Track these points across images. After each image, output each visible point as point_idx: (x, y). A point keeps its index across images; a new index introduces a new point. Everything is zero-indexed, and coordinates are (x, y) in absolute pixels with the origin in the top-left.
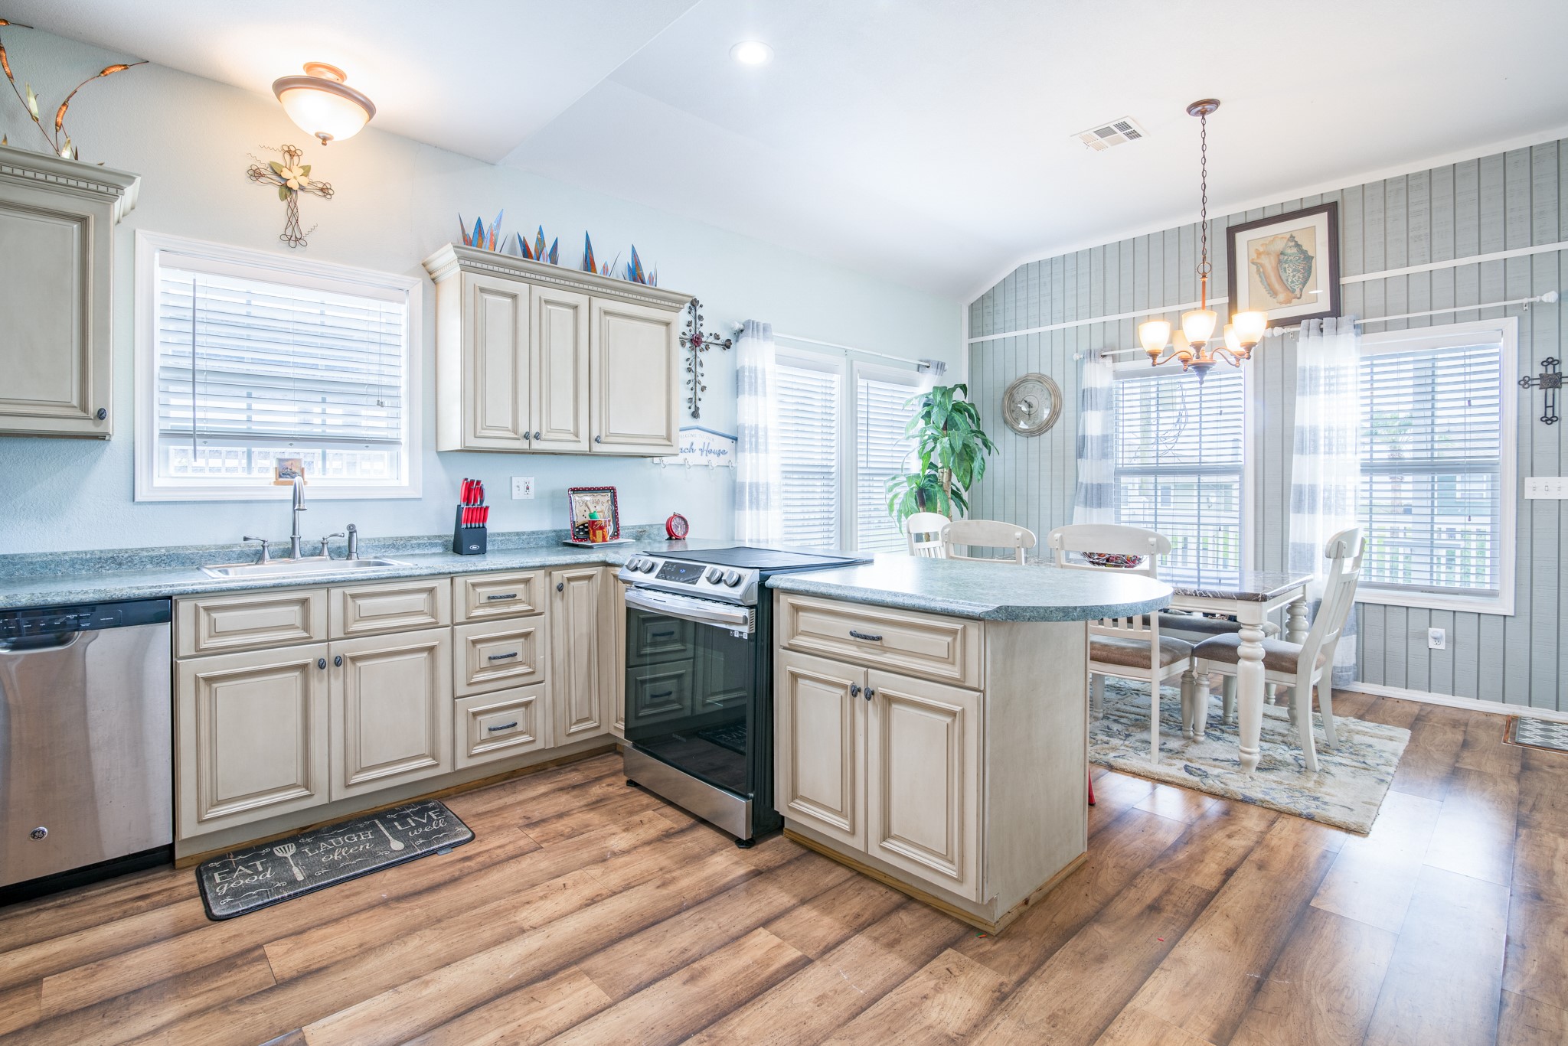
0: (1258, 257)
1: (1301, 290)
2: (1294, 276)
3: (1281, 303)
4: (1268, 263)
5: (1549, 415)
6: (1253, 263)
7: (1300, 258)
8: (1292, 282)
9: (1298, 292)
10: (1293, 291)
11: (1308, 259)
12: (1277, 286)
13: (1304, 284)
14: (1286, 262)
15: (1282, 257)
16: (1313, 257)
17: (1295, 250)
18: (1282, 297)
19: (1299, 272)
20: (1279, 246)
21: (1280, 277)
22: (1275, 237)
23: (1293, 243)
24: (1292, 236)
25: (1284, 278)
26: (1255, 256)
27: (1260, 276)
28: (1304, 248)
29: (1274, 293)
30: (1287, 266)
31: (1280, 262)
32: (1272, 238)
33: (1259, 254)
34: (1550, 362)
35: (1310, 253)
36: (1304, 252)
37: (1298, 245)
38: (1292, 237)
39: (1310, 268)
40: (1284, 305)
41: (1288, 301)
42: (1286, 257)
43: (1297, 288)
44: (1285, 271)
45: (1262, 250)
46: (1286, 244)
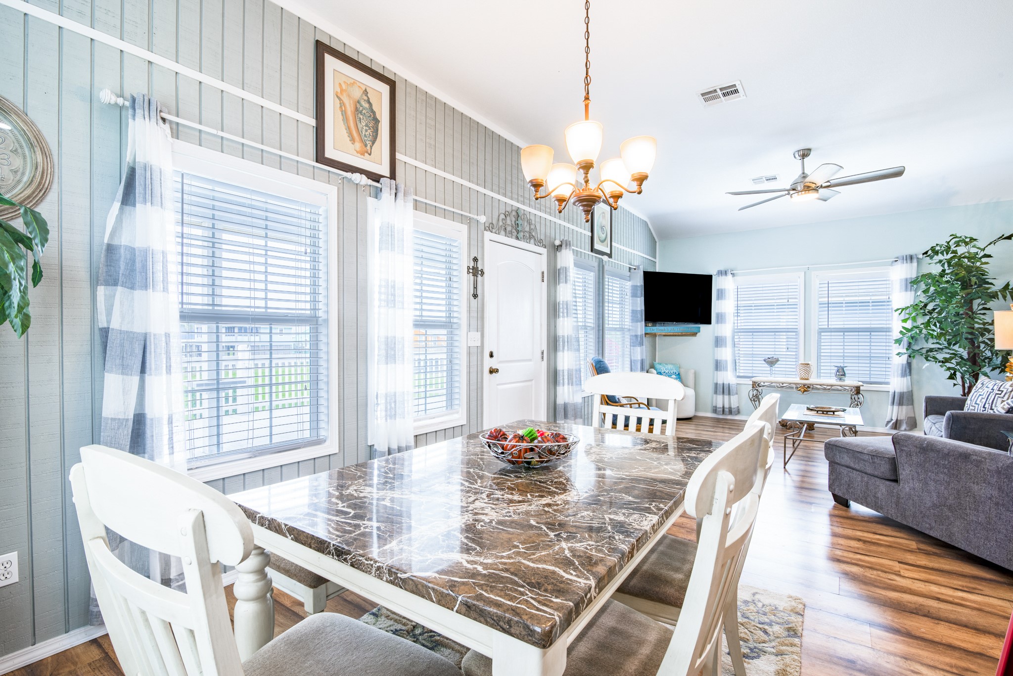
0: (341, 93)
1: (371, 147)
2: (366, 131)
3: (357, 152)
4: (350, 109)
6: (338, 97)
7: (370, 116)
8: (365, 136)
9: (369, 147)
10: (366, 146)
11: (377, 121)
12: (355, 133)
13: (373, 143)
14: (361, 112)
15: (358, 106)
16: (379, 121)
17: (366, 105)
18: (358, 145)
19: (370, 129)
20: (357, 94)
21: (357, 125)
22: (355, 82)
23: (366, 98)
24: (365, 90)
25: (360, 129)
26: (339, 91)
27: (342, 115)
28: (374, 108)
29: (353, 140)
30: (361, 117)
31: (357, 109)
32: (352, 81)
33: (342, 90)
34: (476, 260)
35: (378, 117)
36: (374, 113)
37: (369, 102)
38: (366, 92)
39: (377, 129)
40: (359, 155)
41: (362, 153)
42: (361, 109)
43: (369, 143)
44: (360, 122)
45: (344, 87)
46: (362, 96)
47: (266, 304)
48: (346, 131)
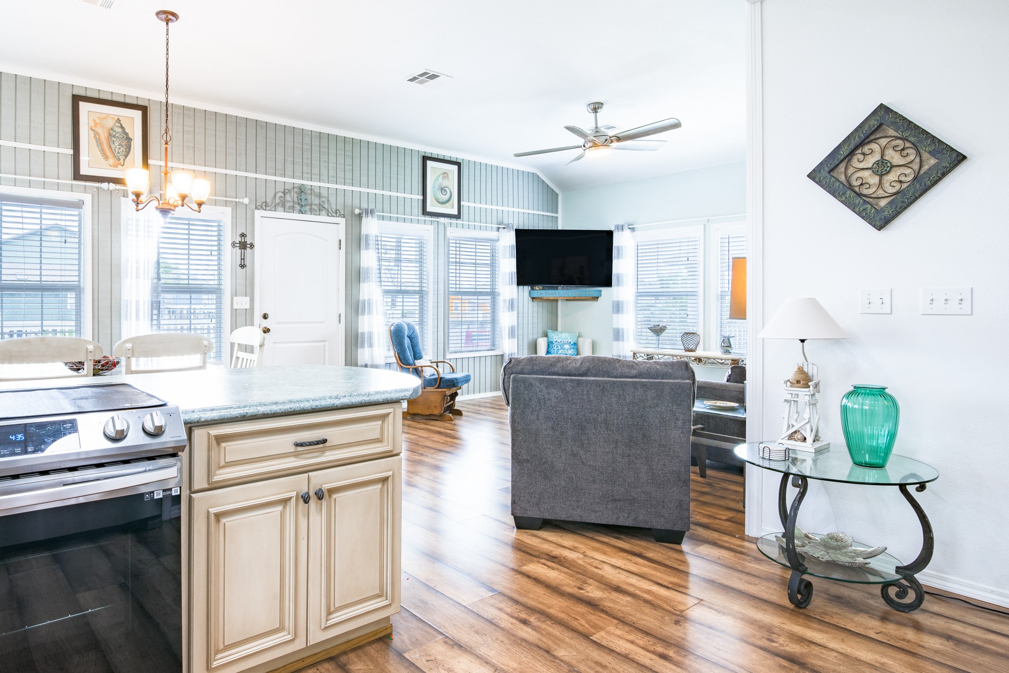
0: (95, 126)
1: (124, 160)
2: (119, 149)
3: (111, 166)
4: (103, 136)
5: (243, 264)
6: (92, 130)
7: (123, 137)
8: (118, 152)
9: (122, 160)
10: (119, 160)
11: (129, 140)
12: (108, 153)
13: (126, 156)
14: (114, 136)
15: (112, 132)
16: (132, 139)
17: (120, 130)
18: (111, 161)
19: (123, 146)
20: (110, 123)
21: (110, 146)
22: (108, 115)
23: (119, 125)
24: (118, 119)
25: (113, 149)
26: (93, 125)
27: (97, 142)
28: (127, 131)
29: (106, 158)
30: (115, 139)
31: (110, 135)
32: (105, 116)
33: (96, 124)
34: (243, 235)
35: (130, 136)
36: (127, 134)
37: (122, 127)
38: (119, 121)
39: (130, 146)
40: (113, 168)
41: (116, 166)
42: (114, 133)
43: (122, 158)
44: (114, 143)
45: (98, 121)
46: (115, 124)
47: (41, 278)
48: (99, 153)
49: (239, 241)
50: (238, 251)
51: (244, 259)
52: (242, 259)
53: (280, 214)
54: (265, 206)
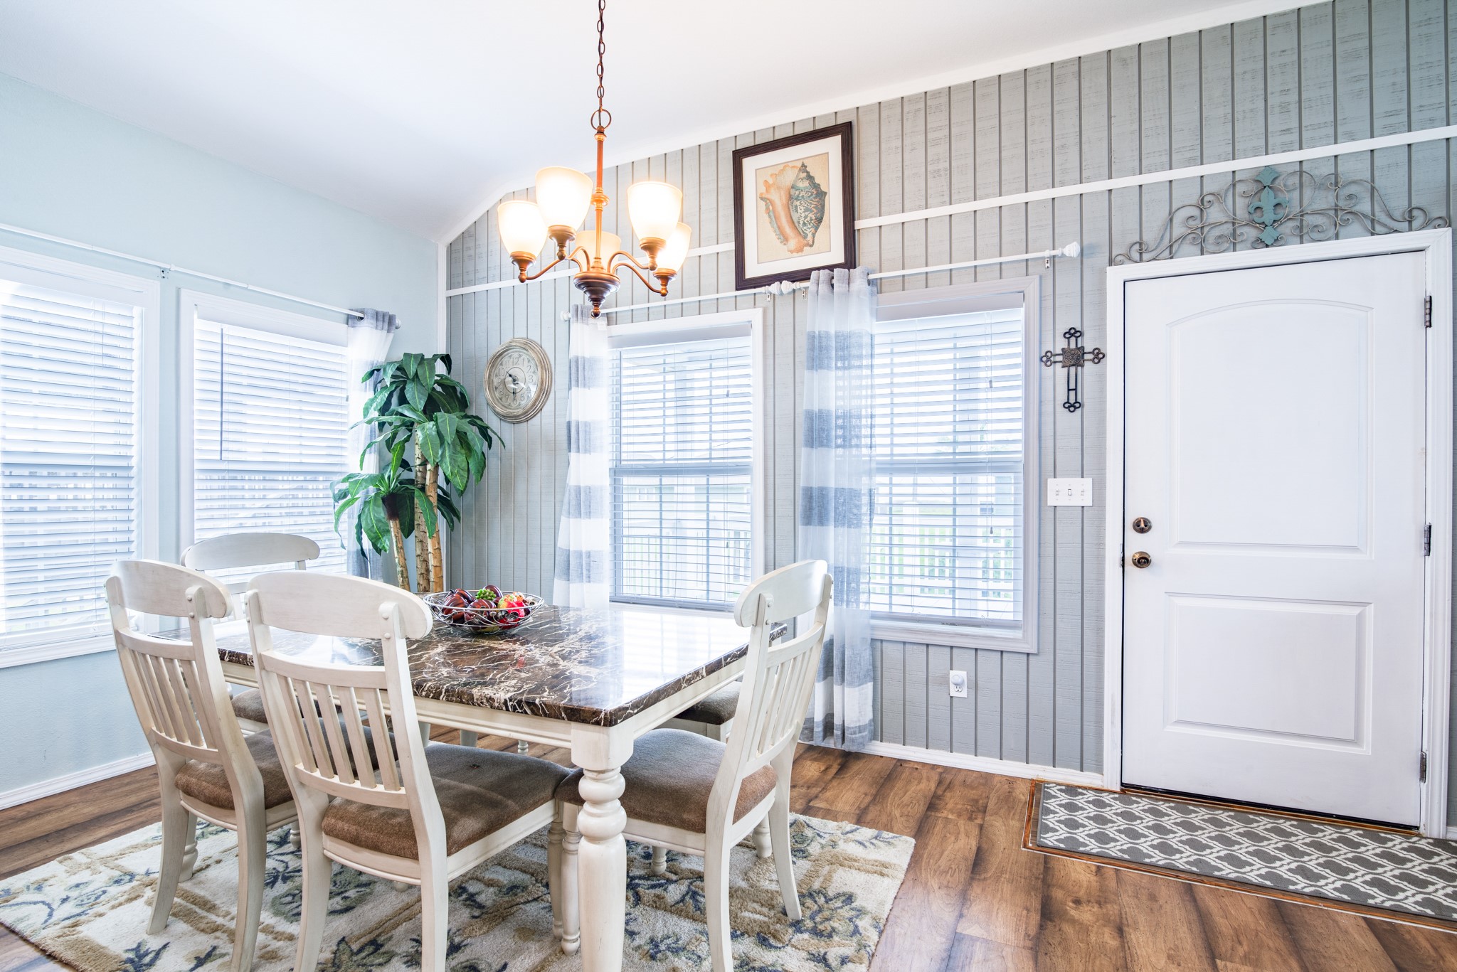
0: (767, 191)
1: (814, 235)
2: (806, 217)
3: (792, 251)
4: (778, 199)
5: (1072, 401)
6: (762, 199)
7: (812, 193)
8: (804, 224)
9: (810, 238)
10: (805, 237)
11: (821, 195)
12: (788, 230)
13: (817, 227)
14: (797, 199)
15: (793, 192)
16: (826, 193)
17: (806, 183)
18: (793, 243)
19: (811, 211)
20: (790, 177)
21: (791, 217)
22: (786, 166)
23: (805, 175)
24: (804, 166)
25: (795, 220)
26: (763, 189)
27: (770, 217)
28: (817, 181)
29: (785, 239)
30: (798, 203)
31: (790, 198)
32: (781, 167)
33: (768, 187)
34: (1073, 333)
35: (823, 188)
36: (817, 186)
37: (810, 178)
39: (823, 206)
40: (795, 254)
41: (800, 250)
42: (797, 193)
43: (809, 233)
44: (797, 211)
45: (771, 181)
46: (797, 176)
48: (774, 234)
49: (1063, 349)
50: (1061, 372)
51: (1075, 390)
52: (1069, 390)
53: (1189, 261)
54: (1141, 251)
